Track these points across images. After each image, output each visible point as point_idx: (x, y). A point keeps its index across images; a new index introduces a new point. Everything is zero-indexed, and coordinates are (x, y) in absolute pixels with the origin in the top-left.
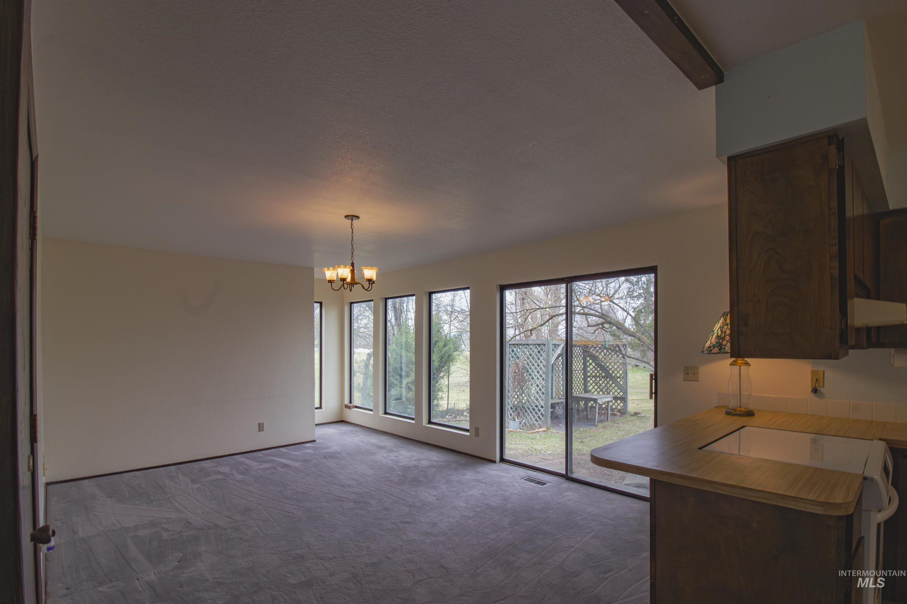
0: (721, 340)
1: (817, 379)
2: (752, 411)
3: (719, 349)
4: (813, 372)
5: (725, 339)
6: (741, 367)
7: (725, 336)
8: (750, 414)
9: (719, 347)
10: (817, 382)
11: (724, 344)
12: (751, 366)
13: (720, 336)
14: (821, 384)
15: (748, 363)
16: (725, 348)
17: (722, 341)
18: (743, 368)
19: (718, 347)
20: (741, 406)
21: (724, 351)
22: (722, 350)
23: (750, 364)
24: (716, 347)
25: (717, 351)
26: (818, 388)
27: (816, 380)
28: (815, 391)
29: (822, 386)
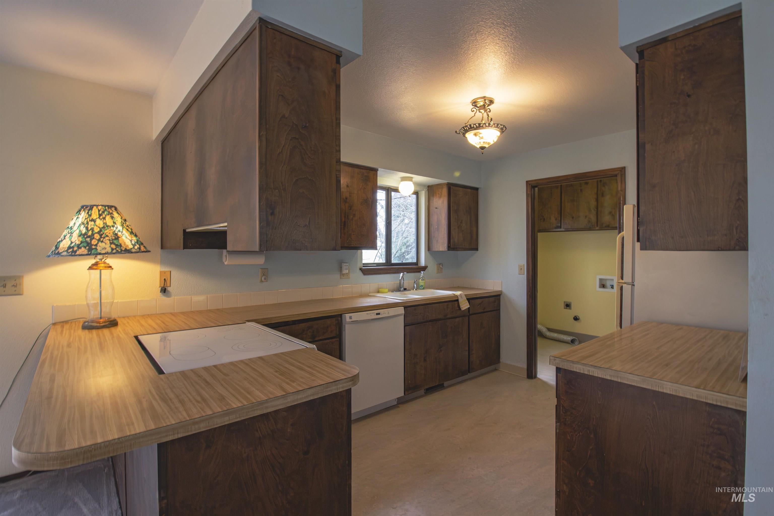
0: (88, 239)
1: (165, 279)
2: (115, 320)
3: (87, 249)
4: (161, 272)
5: (94, 238)
6: (102, 271)
7: (93, 234)
8: (113, 323)
9: (87, 248)
10: (165, 282)
11: (95, 244)
12: (113, 270)
13: (85, 234)
14: (168, 285)
15: (111, 267)
16: (96, 249)
17: (91, 240)
18: (105, 272)
19: (85, 247)
20: (102, 316)
21: (96, 252)
22: (93, 251)
23: (113, 267)
24: (83, 248)
25: (86, 252)
26: (166, 288)
27: (164, 281)
28: (164, 290)
29: (169, 286)
